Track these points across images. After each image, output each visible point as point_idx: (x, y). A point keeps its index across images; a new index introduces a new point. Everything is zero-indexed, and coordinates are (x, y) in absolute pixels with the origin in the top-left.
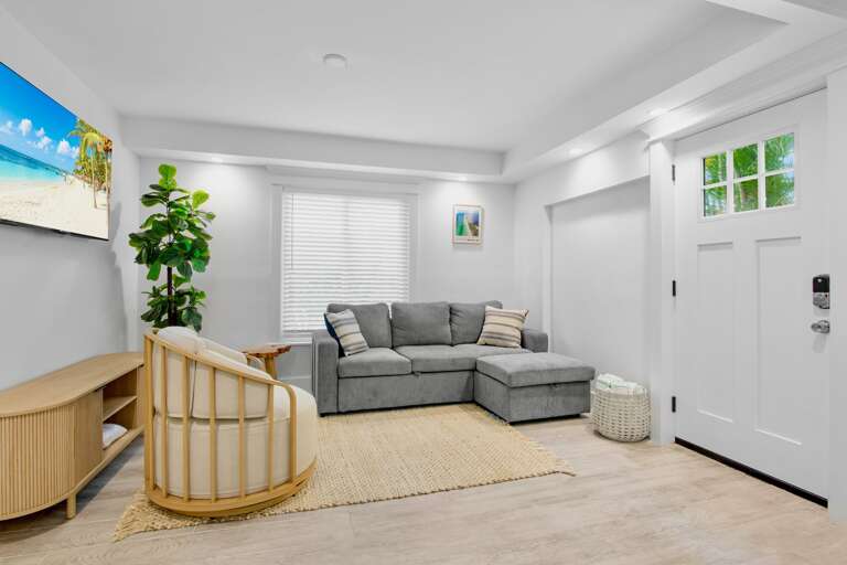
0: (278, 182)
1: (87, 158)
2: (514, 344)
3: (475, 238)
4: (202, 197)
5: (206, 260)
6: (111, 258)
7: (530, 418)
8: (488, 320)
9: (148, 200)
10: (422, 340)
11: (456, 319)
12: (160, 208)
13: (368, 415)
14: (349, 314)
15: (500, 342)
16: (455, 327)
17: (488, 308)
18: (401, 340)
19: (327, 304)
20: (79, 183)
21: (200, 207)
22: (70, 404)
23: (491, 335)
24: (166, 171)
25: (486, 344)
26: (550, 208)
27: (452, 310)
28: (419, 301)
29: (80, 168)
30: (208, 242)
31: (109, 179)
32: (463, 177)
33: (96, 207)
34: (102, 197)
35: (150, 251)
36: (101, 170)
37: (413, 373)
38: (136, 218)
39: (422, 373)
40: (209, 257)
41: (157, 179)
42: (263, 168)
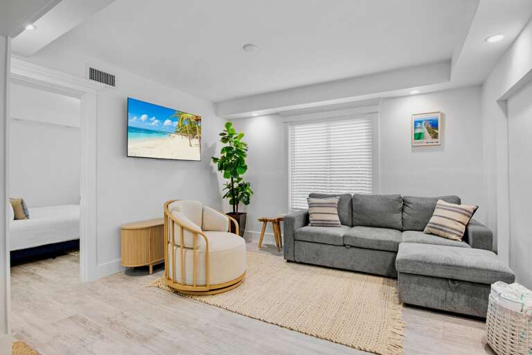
0: (286, 120)
1: (183, 126)
2: (454, 237)
3: (436, 140)
4: (242, 135)
5: (245, 168)
7: (424, 305)
8: (437, 212)
9: (223, 140)
10: (374, 223)
11: (407, 209)
12: (227, 144)
13: (313, 269)
15: (441, 233)
16: (405, 215)
17: (440, 202)
18: (358, 222)
19: (309, 193)
20: (179, 137)
21: (241, 141)
22: (147, 228)
23: (435, 226)
24: (228, 125)
25: (431, 234)
26: (504, 102)
27: (405, 202)
28: (381, 193)
29: (179, 130)
30: (245, 159)
31: (200, 132)
32: (414, 91)
33: (191, 146)
34: (195, 141)
35: (223, 165)
37: (344, 245)
39: (352, 246)
40: (246, 166)
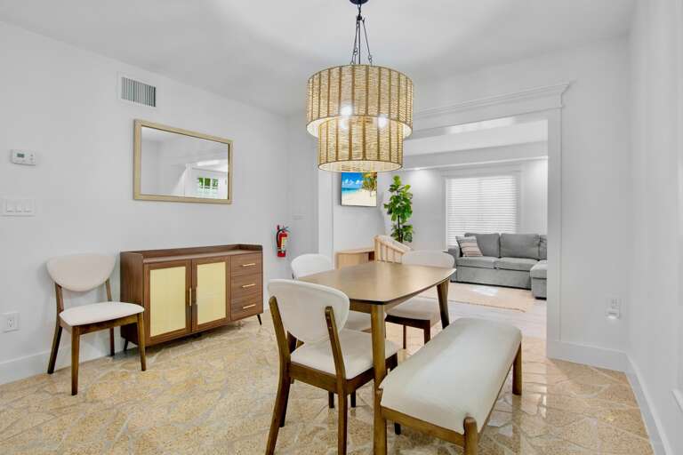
0: (444, 175)
1: (366, 183)
4: (408, 187)
5: (411, 212)
6: (380, 213)
9: (392, 190)
10: (518, 255)
11: (542, 244)
12: (395, 193)
14: (474, 238)
16: (542, 249)
18: (504, 254)
19: (465, 233)
20: (364, 191)
21: (408, 191)
24: (396, 178)
27: (541, 239)
29: (364, 186)
30: (411, 205)
31: (376, 186)
33: (371, 196)
34: (374, 193)
35: (392, 210)
36: (373, 184)
37: (495, 268)
38: (388, 197)
39: (501, 269)
41: (393, 182)
42: (437, 169)
